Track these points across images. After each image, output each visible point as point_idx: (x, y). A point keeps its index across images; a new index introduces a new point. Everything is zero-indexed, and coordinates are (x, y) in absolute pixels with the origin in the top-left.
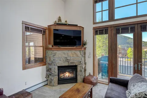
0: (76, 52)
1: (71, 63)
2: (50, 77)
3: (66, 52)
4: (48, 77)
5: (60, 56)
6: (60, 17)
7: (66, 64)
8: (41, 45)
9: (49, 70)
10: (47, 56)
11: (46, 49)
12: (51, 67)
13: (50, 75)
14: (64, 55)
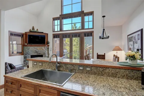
0: (42, 47)
1: (39, 53)
2: (26, 61)
3: (36, 47)
4: (25, 62)
5: (32, 50)
6: (33, 27)
7: (36, 54)
8: (21, 43)
9: (25, 58)
10: (24, 49)
11: (23, 46)
12: (26, 56)
13: (26, 60)
14: (34, 49)
